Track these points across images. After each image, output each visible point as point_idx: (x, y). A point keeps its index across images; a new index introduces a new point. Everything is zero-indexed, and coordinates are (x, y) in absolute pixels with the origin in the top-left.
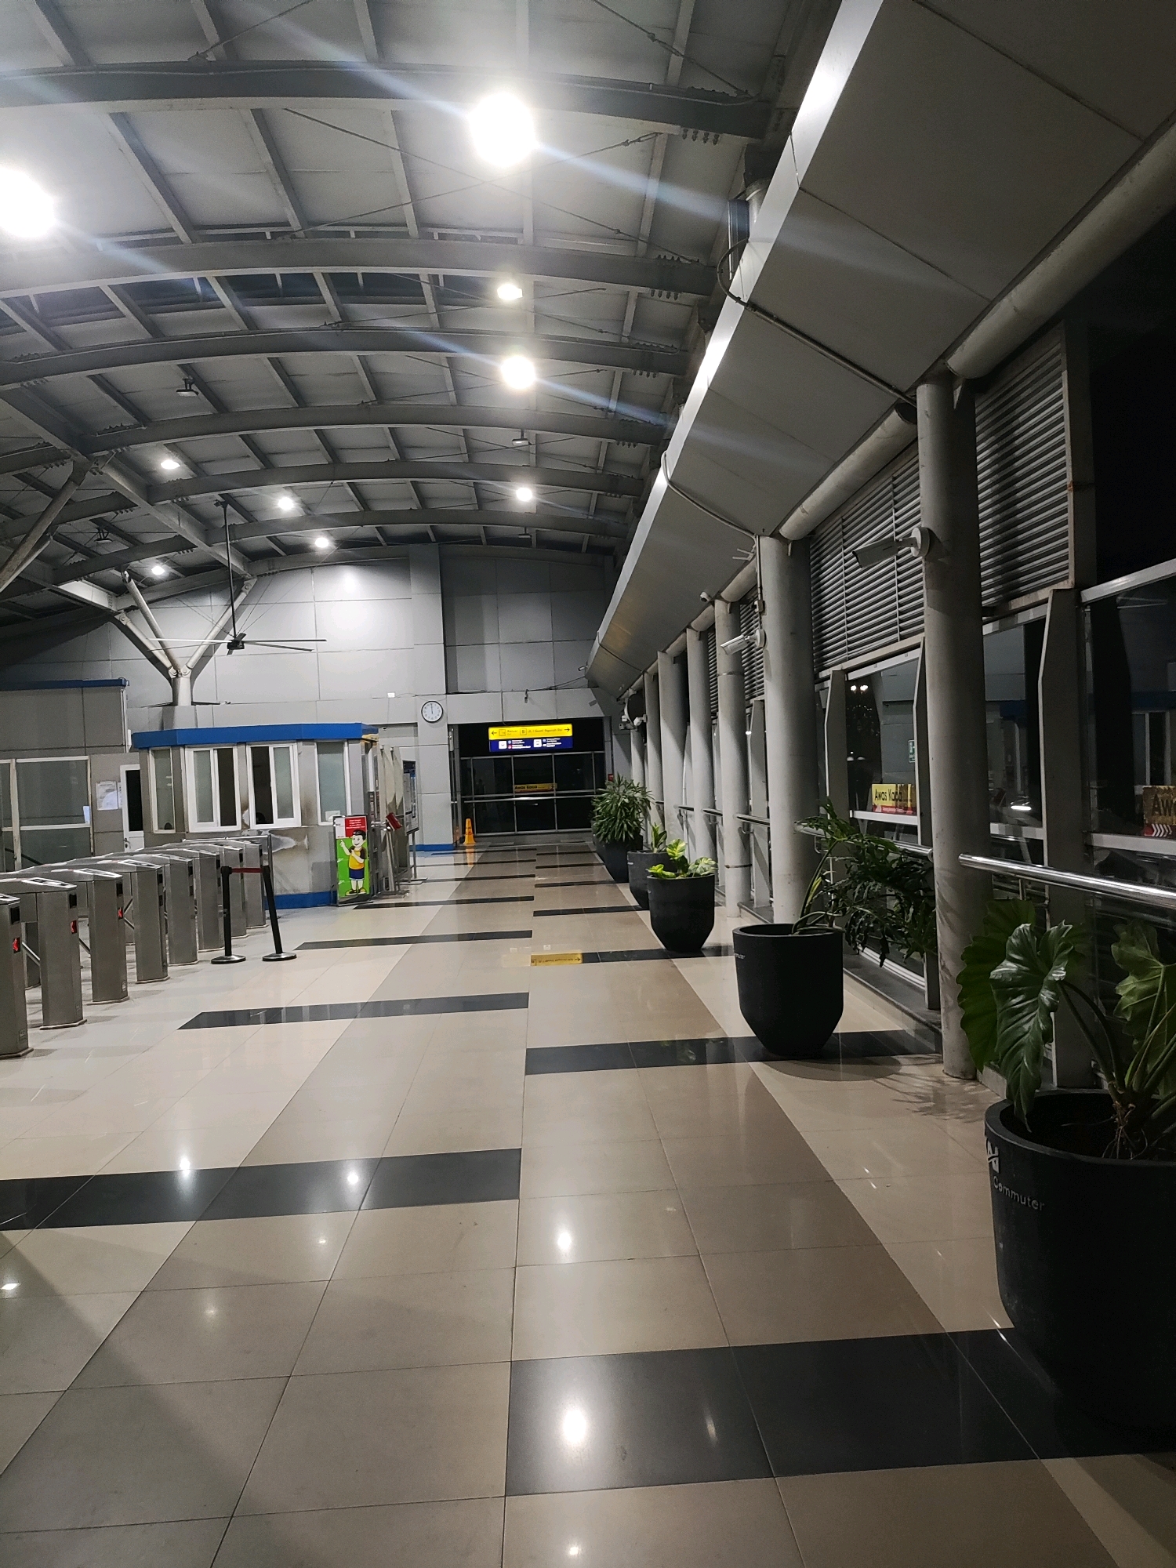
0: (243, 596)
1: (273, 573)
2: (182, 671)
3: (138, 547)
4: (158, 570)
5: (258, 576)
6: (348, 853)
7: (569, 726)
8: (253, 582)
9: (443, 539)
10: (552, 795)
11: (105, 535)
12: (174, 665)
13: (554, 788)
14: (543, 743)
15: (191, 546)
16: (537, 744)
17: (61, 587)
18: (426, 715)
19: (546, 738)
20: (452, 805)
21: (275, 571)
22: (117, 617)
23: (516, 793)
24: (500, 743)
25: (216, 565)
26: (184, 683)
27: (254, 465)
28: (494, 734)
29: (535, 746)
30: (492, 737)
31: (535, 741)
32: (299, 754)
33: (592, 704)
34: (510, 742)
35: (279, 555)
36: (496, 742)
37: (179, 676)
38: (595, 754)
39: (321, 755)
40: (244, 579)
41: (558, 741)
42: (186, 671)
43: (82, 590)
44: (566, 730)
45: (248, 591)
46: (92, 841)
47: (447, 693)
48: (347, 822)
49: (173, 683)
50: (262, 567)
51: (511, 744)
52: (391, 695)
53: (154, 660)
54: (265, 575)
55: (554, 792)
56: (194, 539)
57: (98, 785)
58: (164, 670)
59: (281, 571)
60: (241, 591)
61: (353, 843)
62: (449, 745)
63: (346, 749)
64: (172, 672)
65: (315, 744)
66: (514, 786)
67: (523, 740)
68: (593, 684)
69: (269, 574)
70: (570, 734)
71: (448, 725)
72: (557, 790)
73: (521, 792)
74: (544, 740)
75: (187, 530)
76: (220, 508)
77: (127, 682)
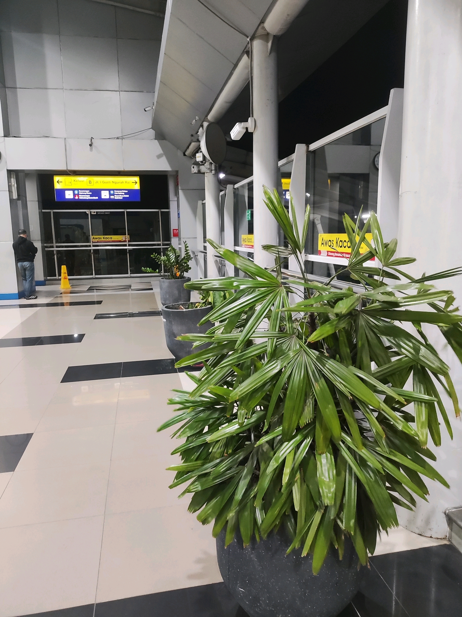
7: (137, 179)
10: (125, 245)
13: (127, 240)
14: (110, 195)
16: (105, 195)
23: (93, 242)
24: (67, 192)
28: (60, 183)
29: (103, 197)
30: (57, 186)
31: (102, 192)
33: (159, 157)
34: (76, 192)
36: (62, 192)
38: (161, 212)
41: (126, 194)
44: (134, 183)
47: (6, 136)
51: (78, 194)
55: (127, 243)
62: (10, 191)
67: (91, 190)
68: (160, 136)
70: (137, 187)
73: (98, 242)
74: (112, 192)
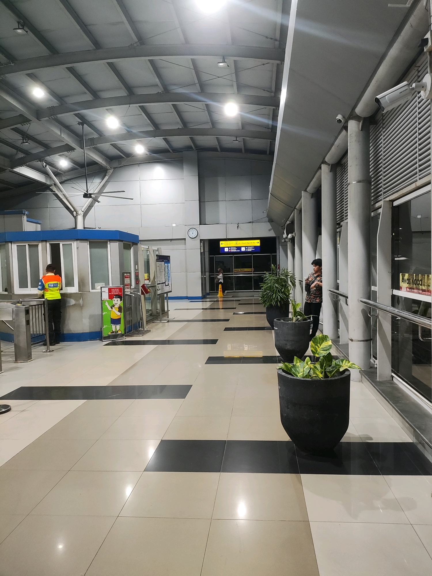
0: (107, 177)
1: (121, 167)
2: (79, 213)
3: (48, 149)
4: (64, 163)
5: (114, 168)
6: (110, 309)
7: (259, 241)
8: (111, 171)
9: (200, 149)
10: (252, 274)
12: (75, 210)
13: (252, 271)
14: (246, 249)
16: (243, 249)
18: (190, 235)
19: (247, 247)
21: (121, 165)
22: (50, 187)
23: (234, 272)
24: (225, 248)
25: (93, 163)
26: (80, 218)
27: (89, 97)
28: (222, 244)
29: (242, 250)
30: (221, 246)
31: (242, 248)
32: (77, 248)
33: (270, 230)
34: (230, 248)
35: (123, 158)
36: (224, 248)
37: (78, 215)
38: (272, 255)
40: (107, 170)
41: (253, 248)
42: (81, 213)
43: (27, 172)
44: (257, 243)
45: (109, 175)
47: (200, 224)
48: (110, 290)
49: (75, 218)
50: (116, 164)
51: (231, 249)
52: (174, 225)
53: (67, 208)
54: (117, 167)
55: (252, 273)
56: (73, 145)
58: (71, 212)
59: (124, 166)
60: (106, 175)
61: (114, 303)
62: (201, 249)
63: (109, 246)
64: (75, 213)
65: (88, 242)
66: (234, 269)
67: (236, 247)
68: (271, 221)
69: (119, 167)
70: (259, 245)
71: (201, 240)
72: (253, 272)
73: (237, 272)
74: (246, 248)
75: (67, 139)
76: (81, 126)
77: (26, 212)
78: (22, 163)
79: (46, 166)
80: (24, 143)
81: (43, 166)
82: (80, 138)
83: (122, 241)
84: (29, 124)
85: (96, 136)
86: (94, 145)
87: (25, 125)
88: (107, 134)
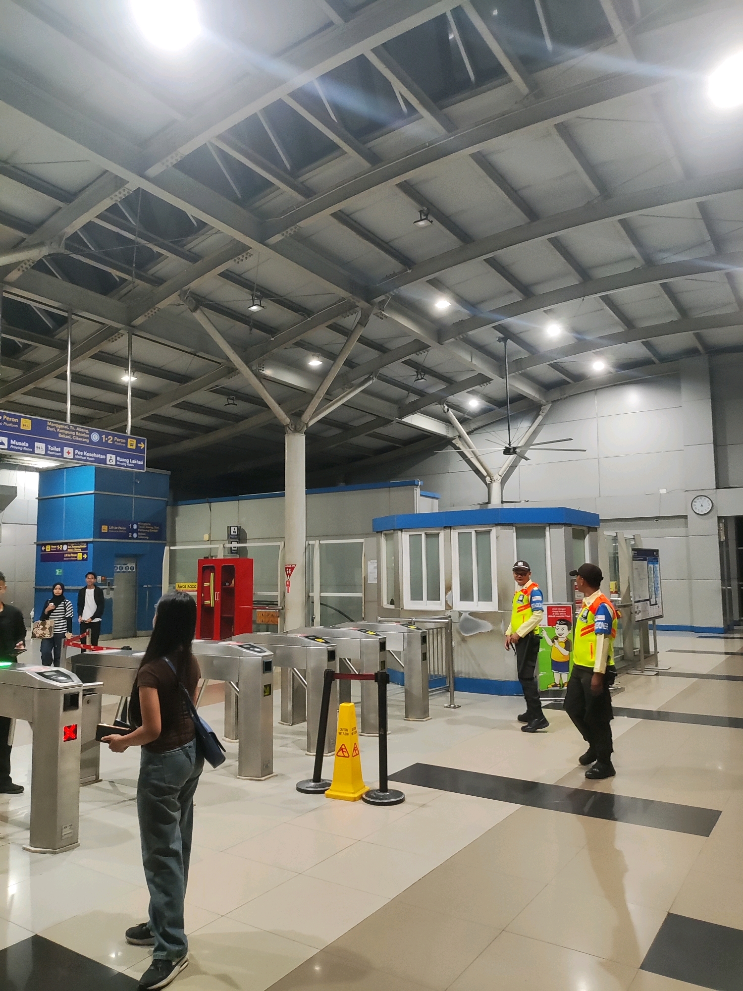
0: (540, 418)
1: (565, 398)
2: (495, 478)
3: (452, 384)
4: (474, 403)
5: (552, 402)
6: (550, 643)
8: (548, 407)
9: (713, 351)
11: (422, 376)
12: (489, 475)
15: (487, 380)
17: (403, 420)
18: (696, 508)
20: (722, 589)
21: (565, 396)
22: (453, 442)
25: (519, 398)
26: (496, 487)
27: (517, 297)
32: (497, 538)
35: (569, 383)
37: (493, 481)
39: (521, 540)
40: (541, 406)
42: (498, 478)
43: (420, 421)
45: (544, 414)
46: (363, 608)
47: (717, 488)
48: (550, 610)
49: (489, 486)
50: (555, 394)
52: (663, 491)
53: (477, 471)
54: (558, 400)
56: (489, 373)
57: (369, 563)
58: (483, 478)
59: (570, 396)
60: (539, 415)
61: (557, 633)
62: (719, 535)
63: (547, 533)
64: (488, 479)
65: (514, 528)
69: (561, 400)
71: (719, 518)
75: (481, 366)
76: (502, 343)
77: (420, 483)
78: (414, 409)
79: (448, 410)
80: (418, 379)
81: (444, 412)
82: (499, 362)
83: (570, 525)
84: (426, 352)
85: (524, 354)
86: (521, 370)
87: (421, 354)
88: (543, 349)
